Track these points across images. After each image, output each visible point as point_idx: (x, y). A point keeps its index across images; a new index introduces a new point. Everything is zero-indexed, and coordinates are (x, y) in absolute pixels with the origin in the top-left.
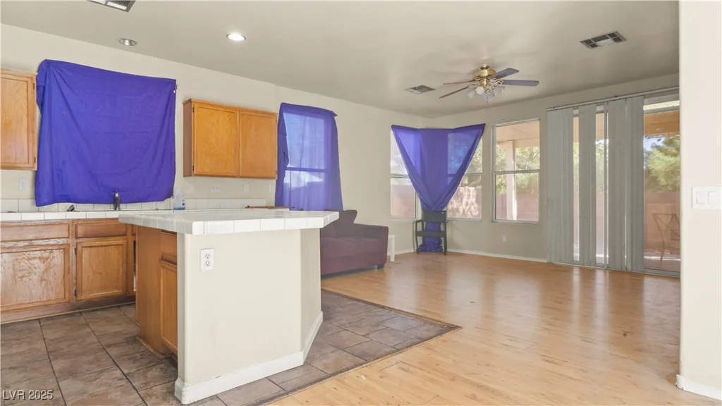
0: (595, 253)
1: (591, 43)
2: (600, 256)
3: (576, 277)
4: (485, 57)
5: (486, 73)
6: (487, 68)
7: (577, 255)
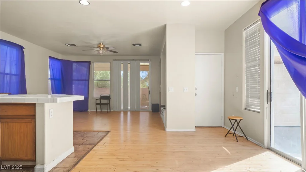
0: (127, 107)
1: (134, 45)
2: (129, 108)
3: (122, 114)
4: (102, 41)
5: (102, 46)
6: (102, 44)
7: (122, 108)
